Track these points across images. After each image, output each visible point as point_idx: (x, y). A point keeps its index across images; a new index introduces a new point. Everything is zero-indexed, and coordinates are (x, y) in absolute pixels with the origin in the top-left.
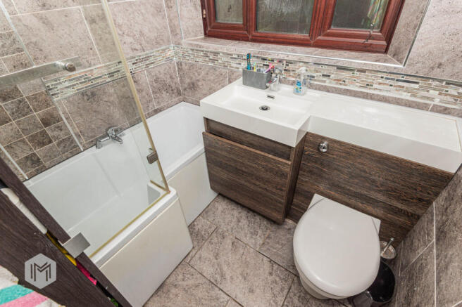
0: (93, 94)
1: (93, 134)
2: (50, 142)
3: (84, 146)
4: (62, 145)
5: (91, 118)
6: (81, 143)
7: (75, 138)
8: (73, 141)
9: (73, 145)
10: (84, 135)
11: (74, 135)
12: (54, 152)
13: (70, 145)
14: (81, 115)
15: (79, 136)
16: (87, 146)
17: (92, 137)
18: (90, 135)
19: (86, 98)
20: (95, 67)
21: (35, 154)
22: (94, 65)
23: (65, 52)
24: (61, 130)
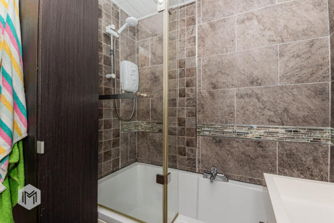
0: (220, 141)
1: (208, 166)
2: (185, 155)
3: (199, 170)
4: (189, 161)
5: (212, 156)
6: (198, 167)
7: (197, 162)
8: (195, 163)
9: (194, 165)
10: (202, 163)
11: (197, 159)
12: (183, 162)
13: (192, 164)
14: (206, 150)
15: (199, 162)
16: (201, 172)
17: (206, 168)
18: (206, 166)
19: (214, 141)
20: (229, 125)
21: (176, 157)
22: (230, 123)
23: (215, 112)
24: (192, 152)
